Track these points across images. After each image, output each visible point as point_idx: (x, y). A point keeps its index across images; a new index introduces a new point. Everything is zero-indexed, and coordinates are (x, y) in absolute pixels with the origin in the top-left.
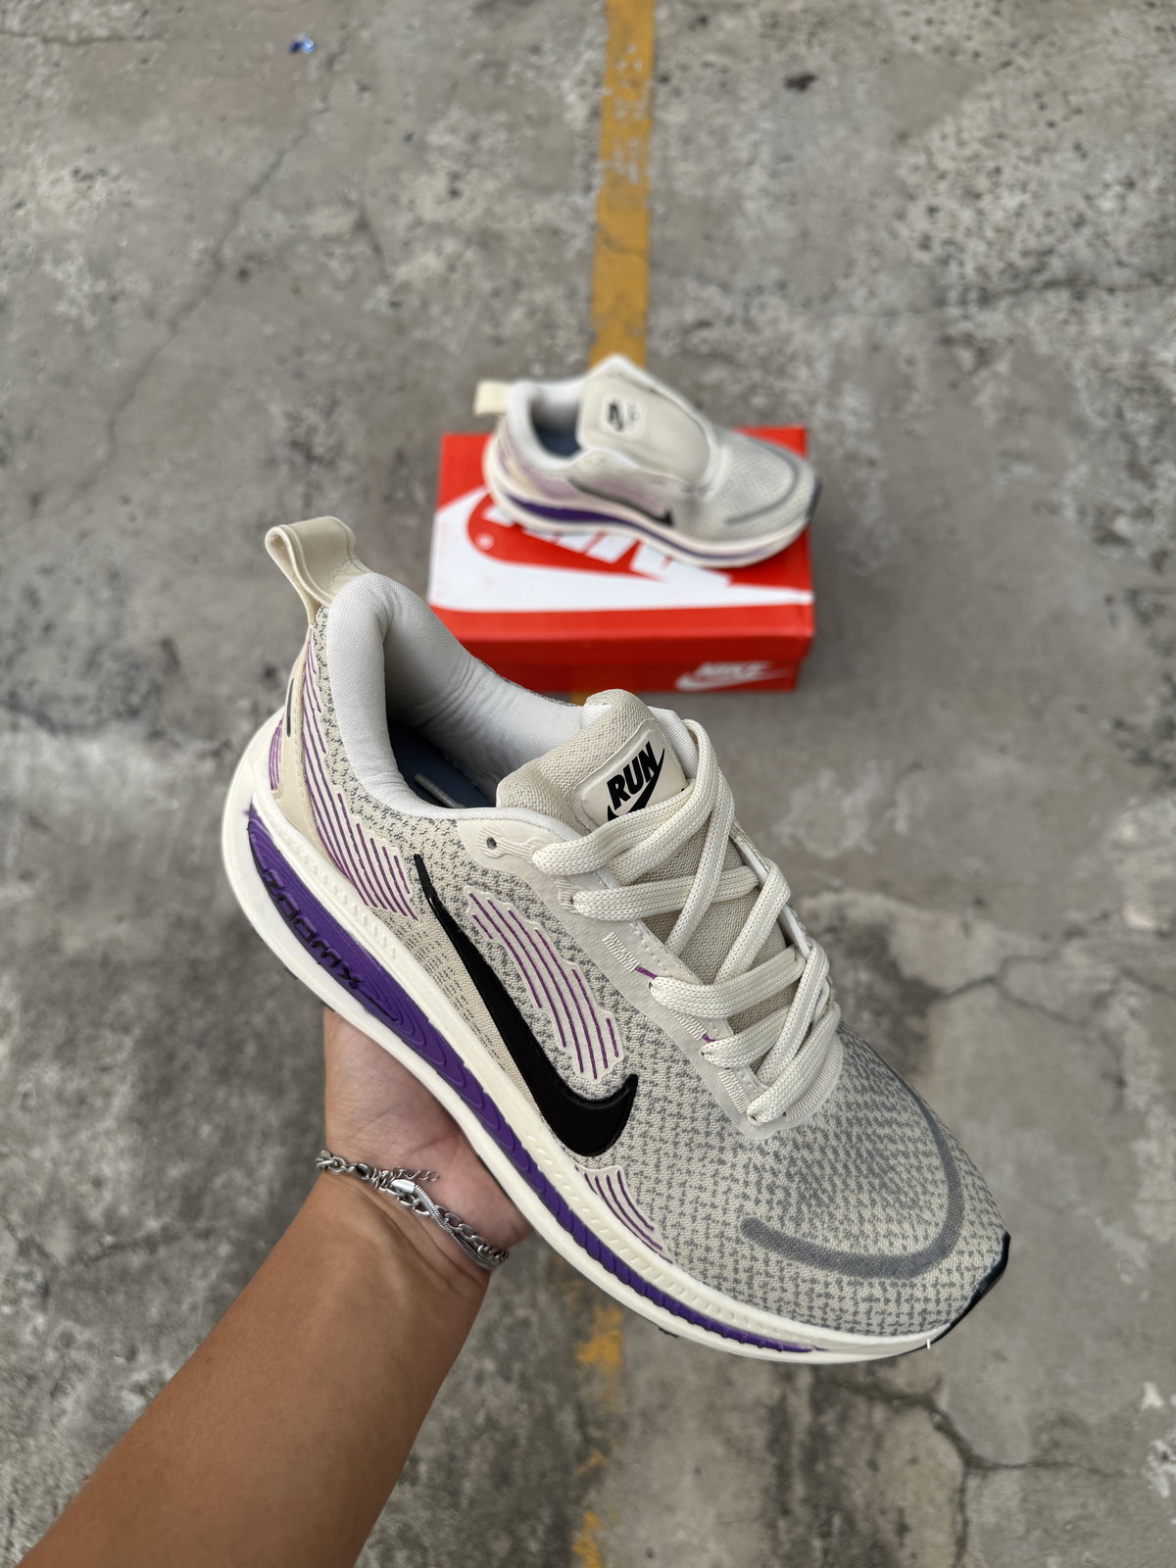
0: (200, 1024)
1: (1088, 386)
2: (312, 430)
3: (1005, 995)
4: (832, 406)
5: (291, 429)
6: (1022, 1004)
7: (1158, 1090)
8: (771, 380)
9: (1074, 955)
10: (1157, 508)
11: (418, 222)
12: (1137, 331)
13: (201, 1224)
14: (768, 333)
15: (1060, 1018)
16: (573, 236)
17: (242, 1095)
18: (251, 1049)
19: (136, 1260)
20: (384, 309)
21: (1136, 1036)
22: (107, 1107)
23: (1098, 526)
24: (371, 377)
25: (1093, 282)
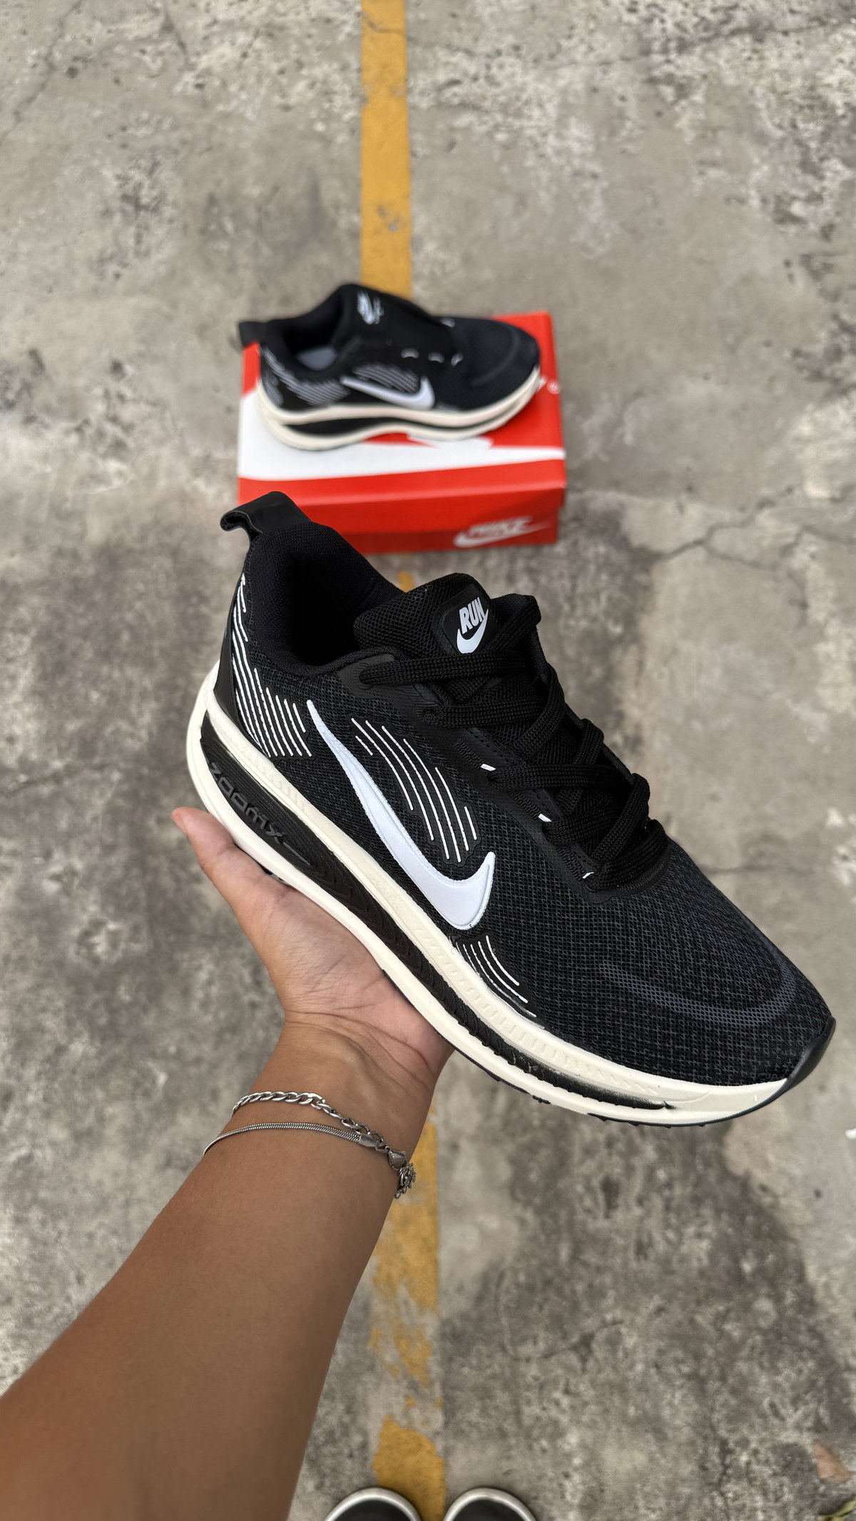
0: (83, 623)
1: (768, 106)
2: (139, 186)
3: (712, 552)
4: (559, 136)
5: (121, 186)
6: (725, 557)
7: (834, 608)
8: (510, 120)
9: (766, 520)
10: (825, 194)
11: (215, 22)
12: (807, 62)
13: (97, 760)
14: (506, 85)
15: (755, 564)
16: (344, 23)
17: (121, 669)
18: (126, 637)
19: (46, 790)
20: (191, 90)
21: (816, 572)
22: (14, 687)
23: (778, 210)
24: (184, 142)
25: (771, 28)
